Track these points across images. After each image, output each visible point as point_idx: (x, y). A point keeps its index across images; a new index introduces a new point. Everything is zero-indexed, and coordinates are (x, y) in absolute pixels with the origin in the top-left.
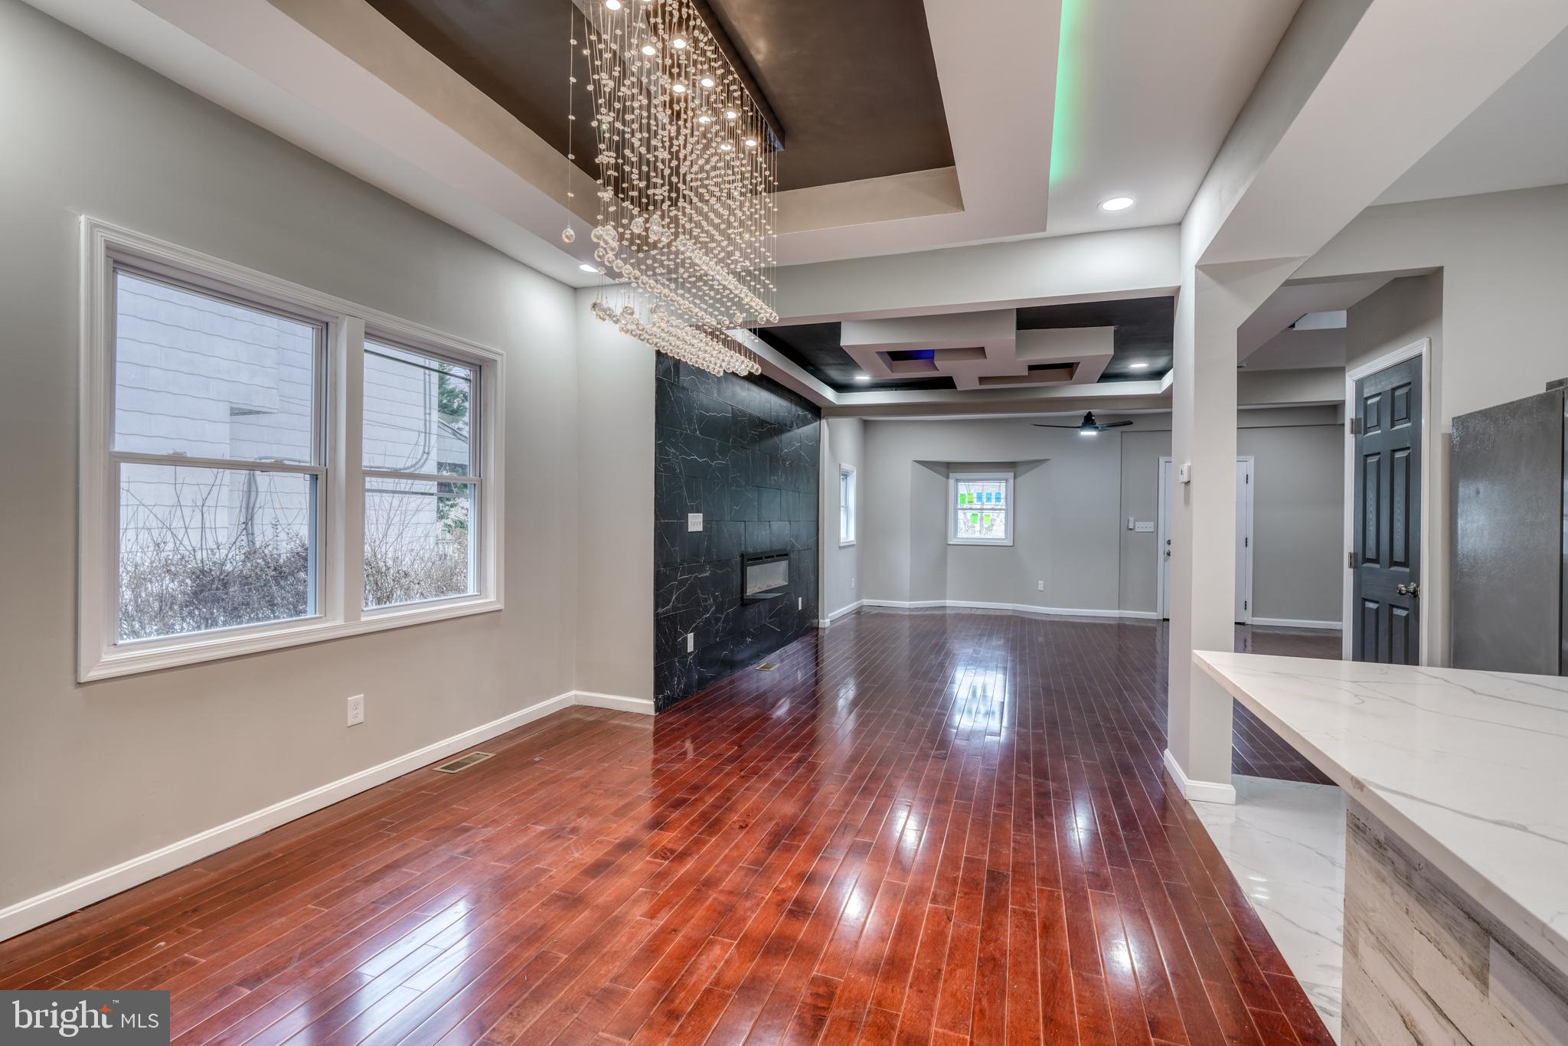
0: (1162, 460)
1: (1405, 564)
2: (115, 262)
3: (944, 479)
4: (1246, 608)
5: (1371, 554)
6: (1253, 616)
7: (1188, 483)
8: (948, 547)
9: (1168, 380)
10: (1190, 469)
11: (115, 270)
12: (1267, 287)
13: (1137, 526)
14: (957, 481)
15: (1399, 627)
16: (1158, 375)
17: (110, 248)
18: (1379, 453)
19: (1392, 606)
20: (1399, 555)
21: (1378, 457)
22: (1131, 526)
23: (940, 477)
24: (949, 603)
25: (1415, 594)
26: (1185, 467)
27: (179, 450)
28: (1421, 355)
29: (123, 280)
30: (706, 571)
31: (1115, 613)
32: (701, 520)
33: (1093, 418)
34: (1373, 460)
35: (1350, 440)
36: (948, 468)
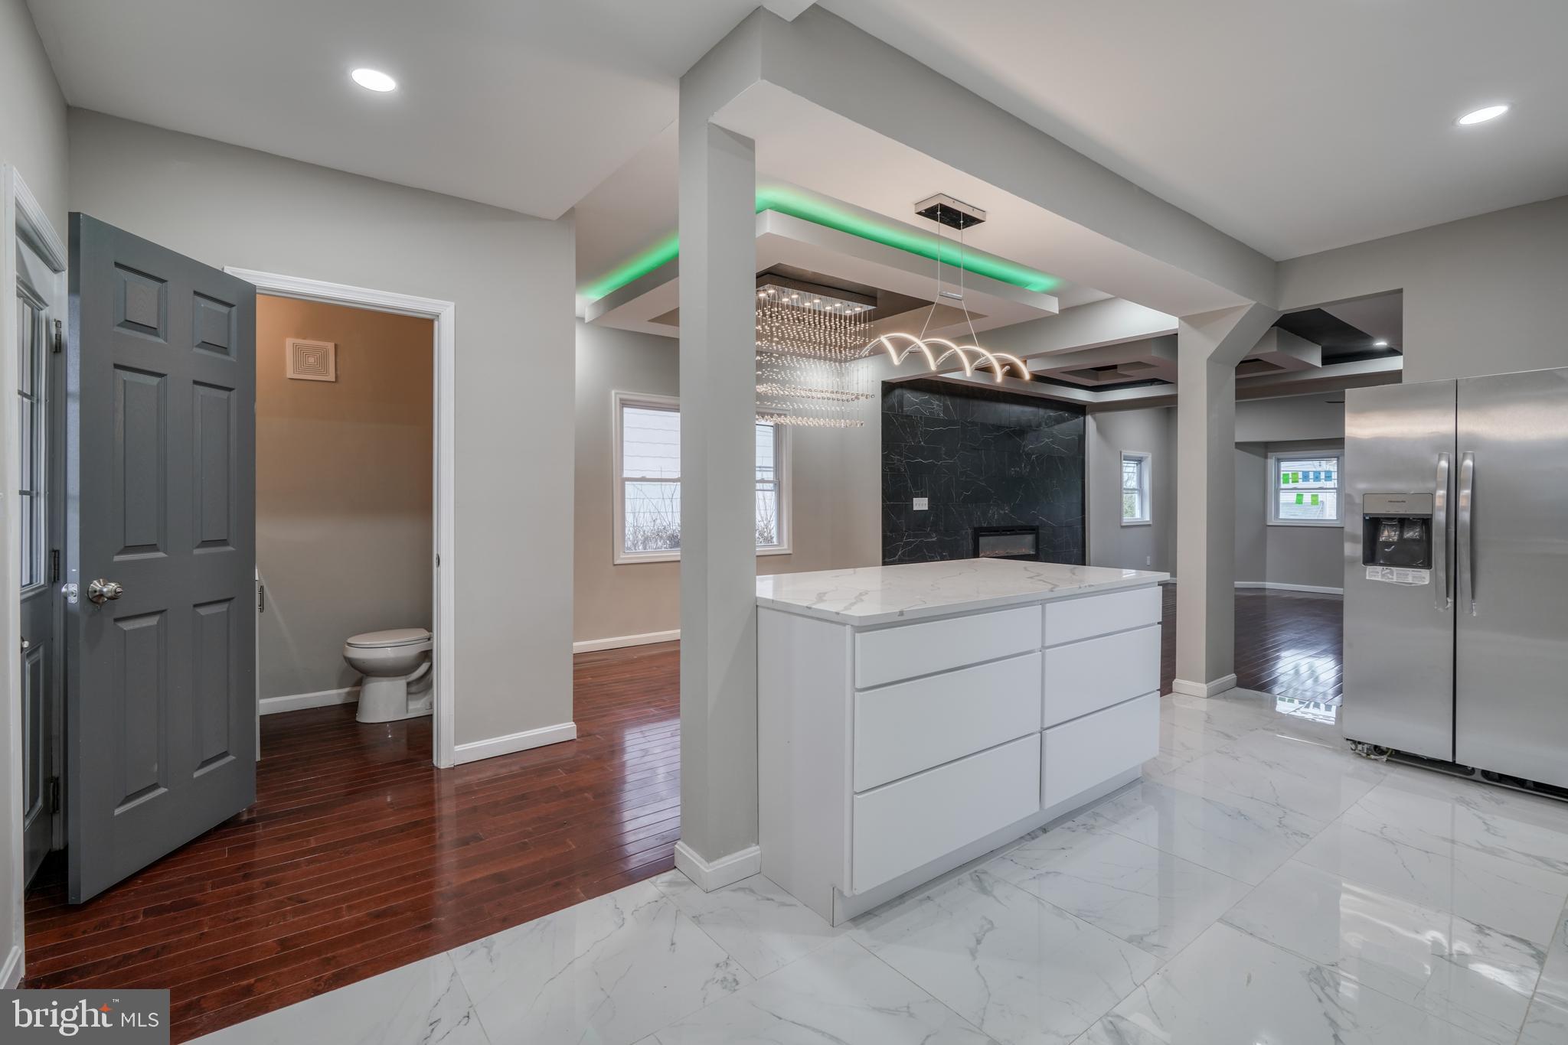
2: (623, 404)
3: (1263, 459)
8: (1269, 528)
11: (623, 407)
14: (1279, 460)
17: (621, 400)
23: (1257, 458)
24: (1269, 585)
27: (644, 475)
29: (626, 410)
30: (932, 538)
32: (927, 503)
36: (1265, 448)
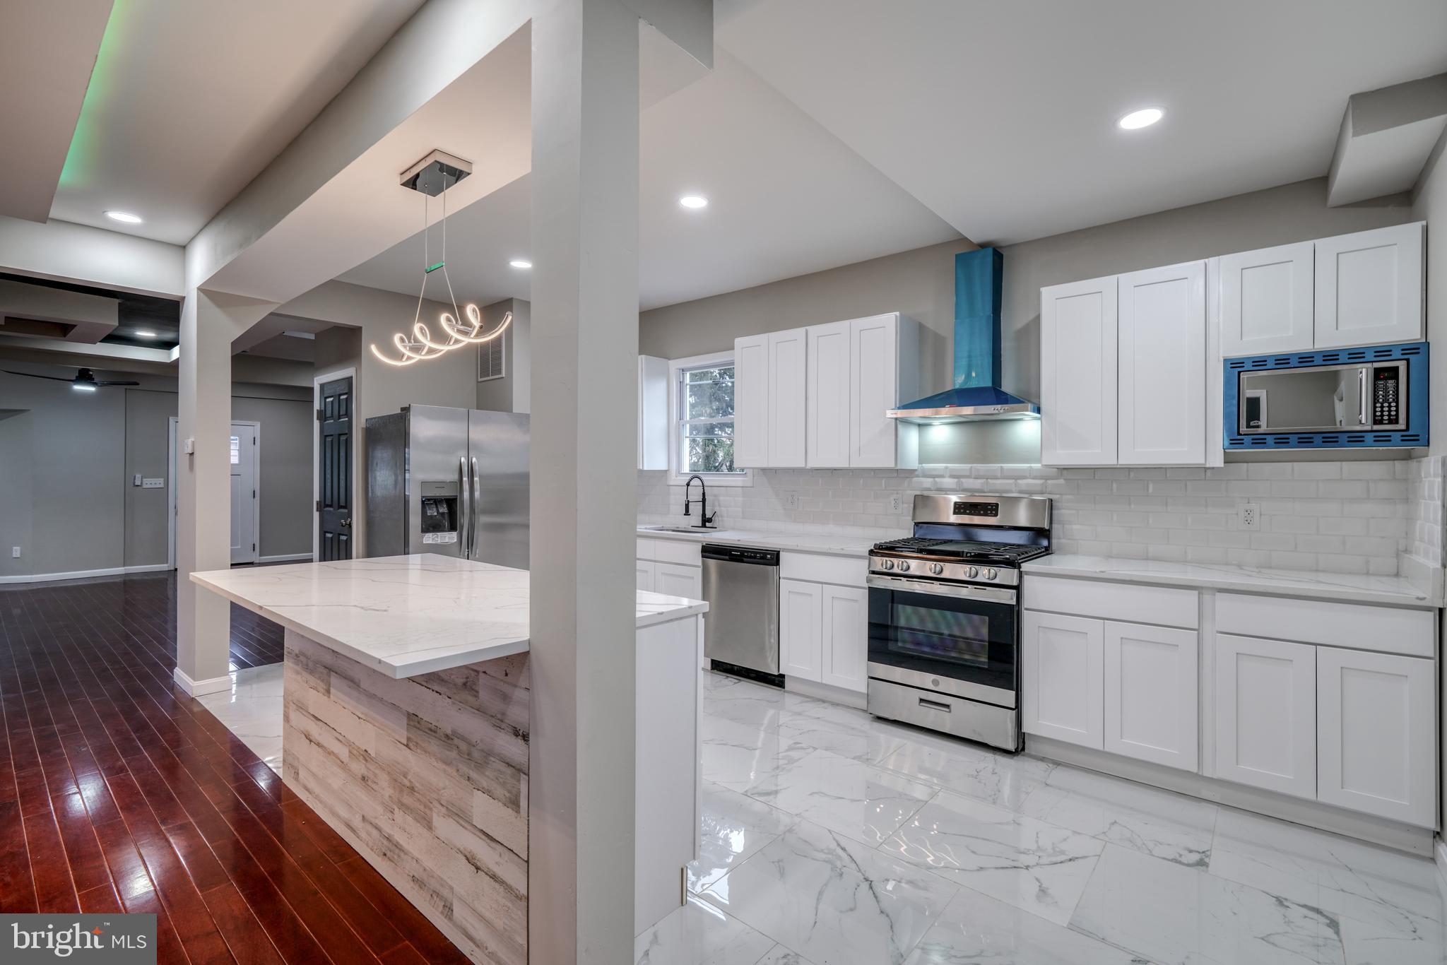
0: (172, 420)
1: (345, 507)
4: (254, 550)
5: (328, 502)
6: (260, 555)
7: (192, 454)
9: (175, 353)
10: (193, 442)
12: (254, 317)
13: (144, 483)
15: (343, 546)
16: (169, 345)
18: (332, 435)
19: (340, 534)
20: (342, 503)
21: (331, 437)
22: (138, 483)
25: (350, 526)
26: (190, 441)
28: (352, 377)
31: (120, 570)
33: (91, 373)
34: (329, 439)
35: (316, 424)
